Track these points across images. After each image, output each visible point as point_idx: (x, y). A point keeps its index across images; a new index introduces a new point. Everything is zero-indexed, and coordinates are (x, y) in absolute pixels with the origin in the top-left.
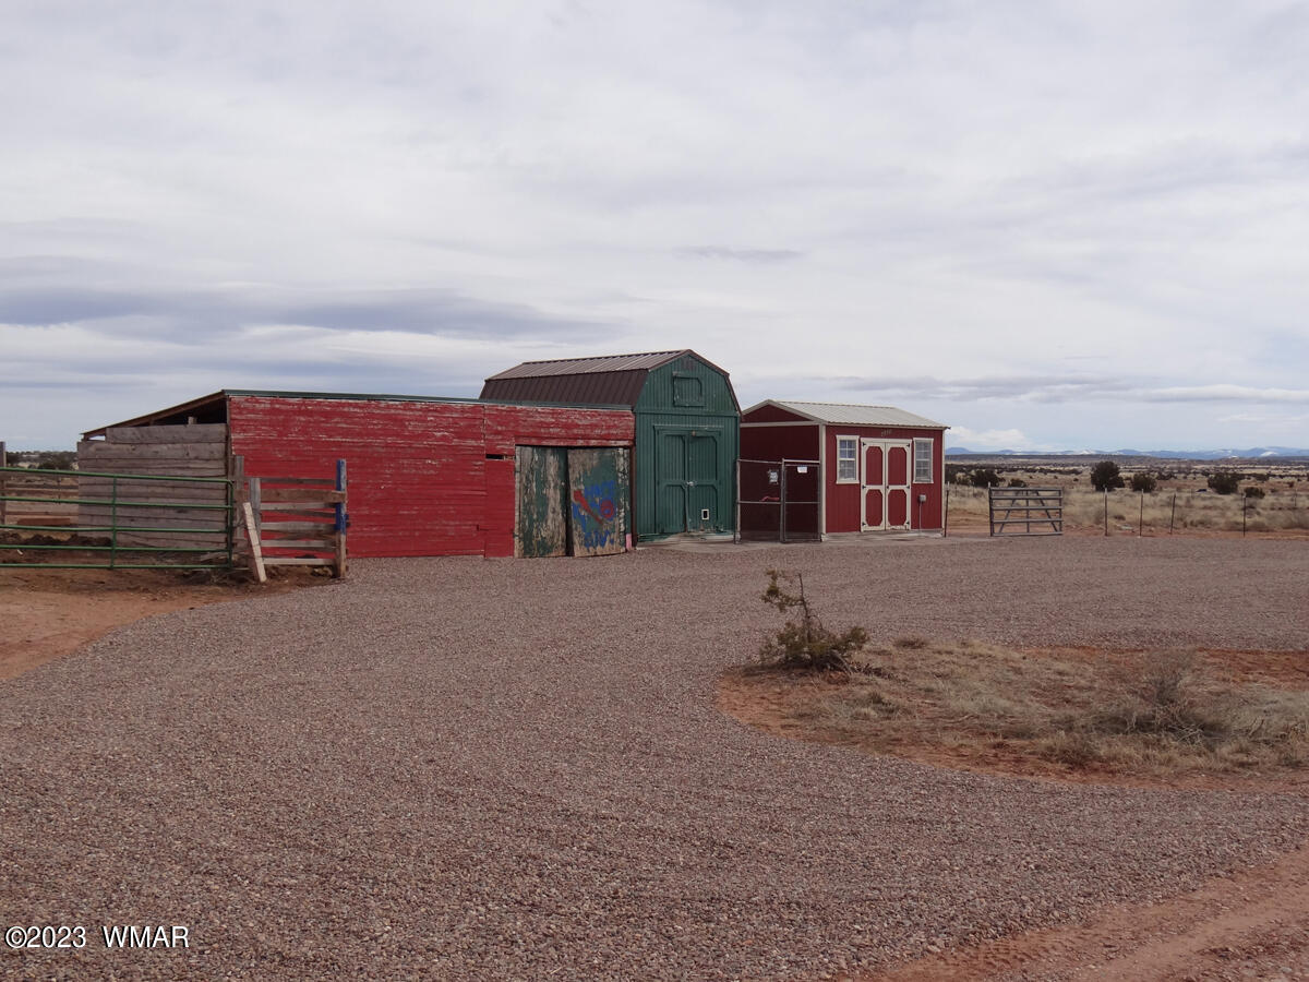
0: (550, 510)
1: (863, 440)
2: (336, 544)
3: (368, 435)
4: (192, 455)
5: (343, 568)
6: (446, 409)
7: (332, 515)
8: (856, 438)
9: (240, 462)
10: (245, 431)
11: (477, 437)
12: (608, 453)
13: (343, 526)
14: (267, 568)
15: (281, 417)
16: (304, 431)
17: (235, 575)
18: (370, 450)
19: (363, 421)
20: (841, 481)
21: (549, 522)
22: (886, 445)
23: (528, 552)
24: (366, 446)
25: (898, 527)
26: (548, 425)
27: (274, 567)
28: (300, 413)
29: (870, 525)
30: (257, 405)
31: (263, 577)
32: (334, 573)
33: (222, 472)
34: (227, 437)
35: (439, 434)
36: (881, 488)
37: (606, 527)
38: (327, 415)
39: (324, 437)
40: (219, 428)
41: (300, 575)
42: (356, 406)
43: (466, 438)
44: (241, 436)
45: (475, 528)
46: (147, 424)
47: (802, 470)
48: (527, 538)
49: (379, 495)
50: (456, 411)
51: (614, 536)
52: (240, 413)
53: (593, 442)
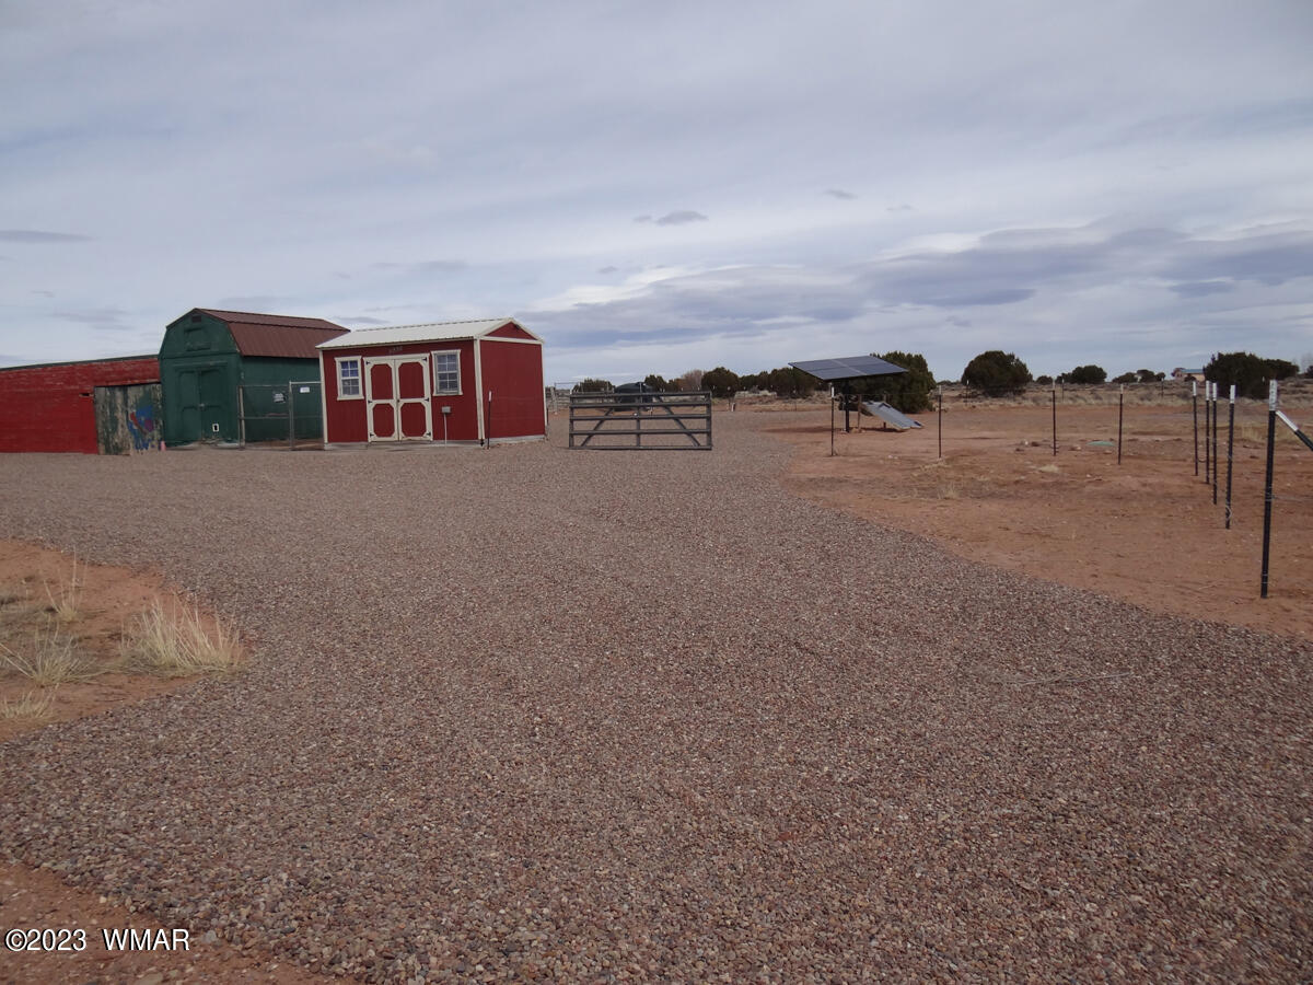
0: (119, 426)
1: (366, 359)
3: (31, 387)
8: (358, 358)
11: (75, 384)
12: (147, 388)
16: (8, 386)
18: (32, 395)
19: (28, 380)
20: (342, 397)
21: (120, 433)
22: (394, 362)
23: (108, 451)
25: (417, 438)
26: (109, 373)
29: (378, 436)
35: (58, 384)
36: (392, 402)
37: (148, 437)
38: (16, 378)
39: (15, 389)
43: (70, 385)
45: (76, 437)
47: (304, 390)
48: (107, 443)
50: (65, 369)
51: (154, 443)
53: (137, 381)
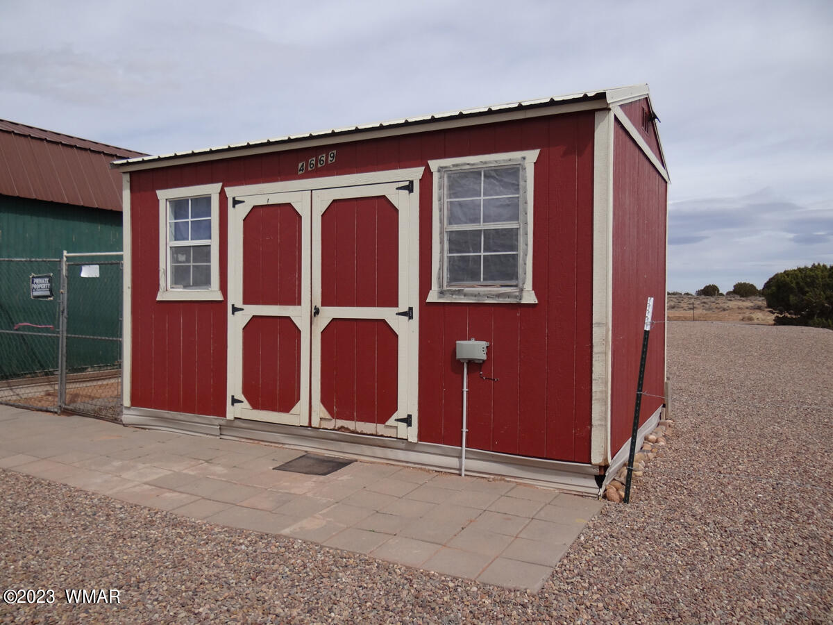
1: (231, 192)
8: (213, 190)
22: (313, 198)
25: (367, 427)
29: (255, 405)
36: (299, 315)
47: (89, 272)
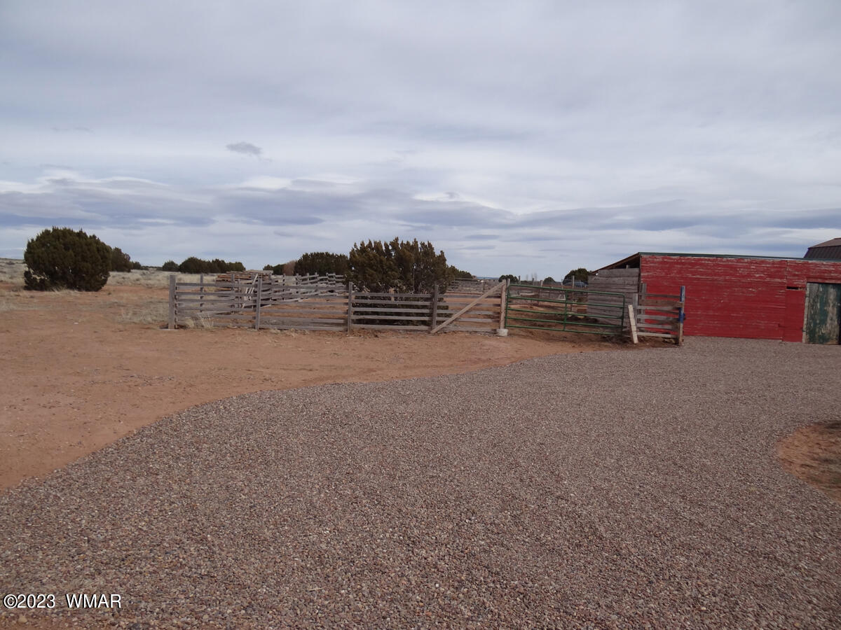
0: (829, 319)
2: (678, 328)
3: (715, 275)
4: (626, 282)
5: (680, 340)
6: (763, 262)
7: (677, 314)
9: (644, 286)
10: (648, 272)
11: (781, 278)
13: (682, 319)
14: (639, 337)
15: (667, 266)
16: (679, 272)
17: (622, 338)
18: (716, 282)
19: (712, 268)
21: (828, 325)
23: (812, 340)
24: (713, 280)
26: (830, 272)
27: (643, 337)
28: (678, 263)
30: (655, 260)
31: (636, 340)
32: (676, 342)
33: (636, 291)
34: (639, 275)
35: (758, 275)
38: (693, 265)
39: (690, 275)
40: (636, 270)
41: (656, 342)
42: (709, 260)
43: (774, 278)
44: (646, 274)
45: (777, 326)
46: (612, 268)
48: (812, 333)
49: (720, 305)
50: (769, 263)
52: (647, 263)
